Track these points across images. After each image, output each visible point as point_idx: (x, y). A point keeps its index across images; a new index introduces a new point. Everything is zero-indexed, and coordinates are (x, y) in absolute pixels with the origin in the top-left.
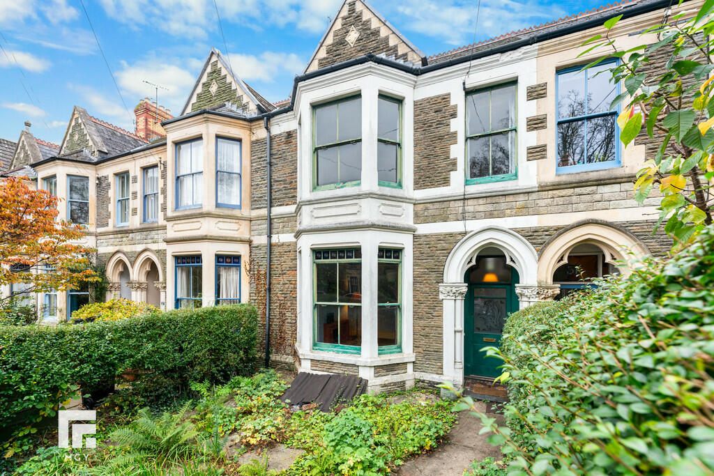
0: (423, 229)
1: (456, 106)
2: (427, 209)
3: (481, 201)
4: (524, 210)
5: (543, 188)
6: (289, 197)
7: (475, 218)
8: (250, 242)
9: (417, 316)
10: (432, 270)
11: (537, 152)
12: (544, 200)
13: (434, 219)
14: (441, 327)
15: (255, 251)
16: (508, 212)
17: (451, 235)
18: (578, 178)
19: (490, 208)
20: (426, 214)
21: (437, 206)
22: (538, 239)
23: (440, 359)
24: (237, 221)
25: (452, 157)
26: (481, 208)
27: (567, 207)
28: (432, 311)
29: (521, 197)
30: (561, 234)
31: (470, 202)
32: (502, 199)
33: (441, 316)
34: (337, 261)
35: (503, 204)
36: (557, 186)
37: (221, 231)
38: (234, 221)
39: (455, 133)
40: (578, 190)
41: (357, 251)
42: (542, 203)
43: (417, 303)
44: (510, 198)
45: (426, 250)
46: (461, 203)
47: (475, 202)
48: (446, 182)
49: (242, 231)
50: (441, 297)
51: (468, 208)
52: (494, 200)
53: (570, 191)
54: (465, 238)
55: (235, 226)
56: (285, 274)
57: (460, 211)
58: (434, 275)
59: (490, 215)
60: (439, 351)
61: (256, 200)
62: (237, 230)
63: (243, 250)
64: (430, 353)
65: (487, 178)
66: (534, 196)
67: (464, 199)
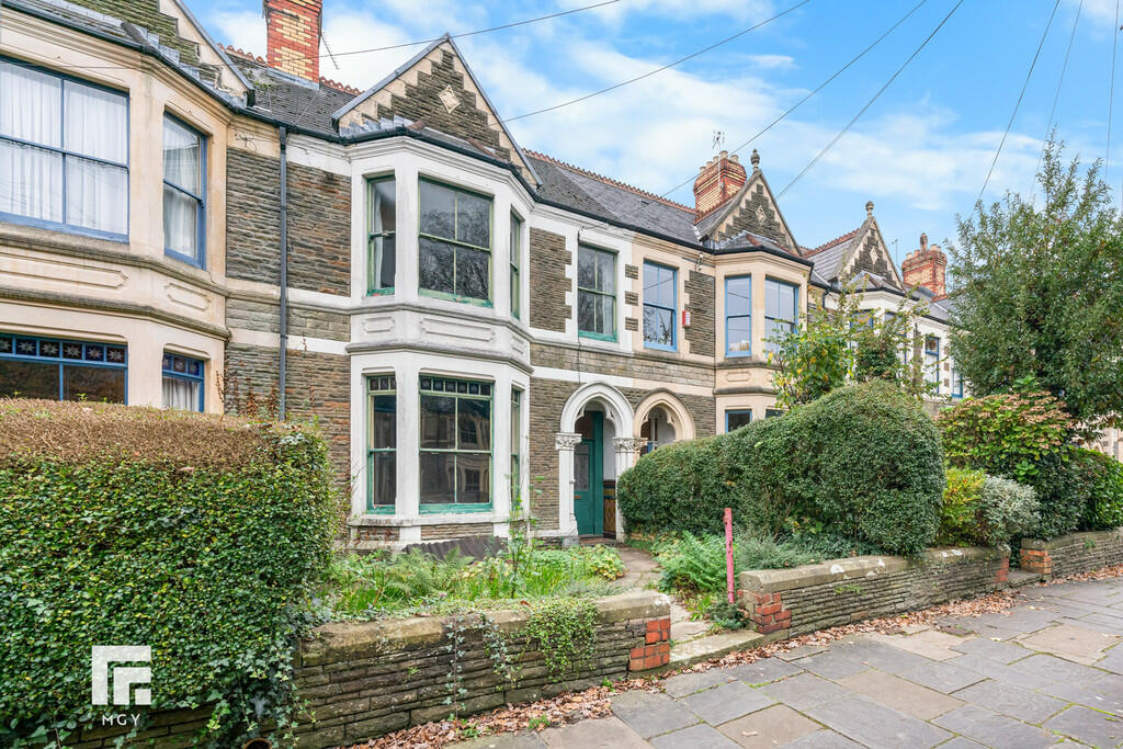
0: (541, 372)
1: (570, 253)
2: (543, 351)
3: (592, 356)
4: (624, 372)
5: (638, 356)
6: (328, 280)
7: (587, 370)
8: (227, 339)
9: (534, 469)
10: (548, 418)
11: (632, 324)
12: (637, 366)
13: (550, 363)
14: (558, 479)
15: (237, 357)
16: (613, 370)
17: (566, 383)
18: (655, 354)
19: (599, 364)
20: (542, 356)
21: (553, 350)
22: (634, 397)
23: (557, 513)
24: (204, 292)
25: (567, 304)
26: (592, 362)
27: (649, 376)
28: (548, 462)
29: (622, 360)
30: (647, 397)
31: (583, 354)
32: (608, 358)
33: (557, 467)
34: (455, 395)
35: (610, 362)
36: (645, 357)
37: (174, 304)
38: (199, 290)
39: (570, 280)
40: (657, 364)
41: (487, 387)
42: (636, 368)
43: (534, 453)
44: (614, 359)
45: (542, 396)
46: (575, 353)
47: (587, 355)
48: (561, 328)
49: (211, 312)
50: (557, 447)
51: (583, 360)
52: (603, 357)
53: (651, 363)
54: (580, 389)
55: (200, 302)
56: (320, 405)
57: (575, 361)
58: (550, 424)
59: (599, 371)
60: (555, 505)
61: (241, 263)
62: (203, 310)
63: (212, 350)
64: (546, 507)
65: (591, 334)
66: (630, 361)
67: (578, 350)
